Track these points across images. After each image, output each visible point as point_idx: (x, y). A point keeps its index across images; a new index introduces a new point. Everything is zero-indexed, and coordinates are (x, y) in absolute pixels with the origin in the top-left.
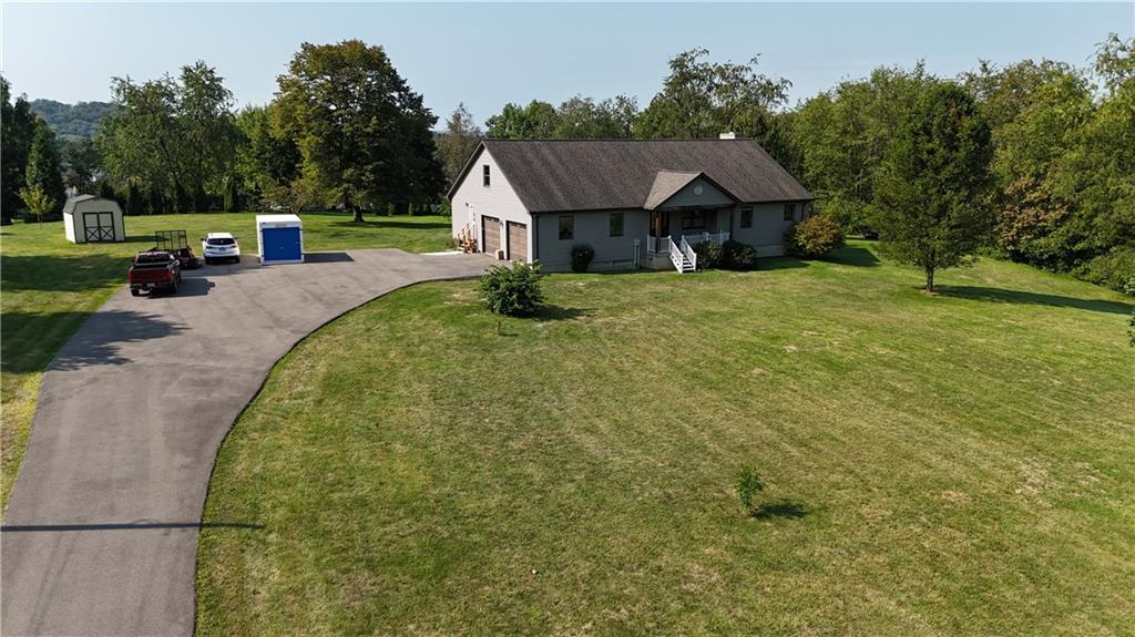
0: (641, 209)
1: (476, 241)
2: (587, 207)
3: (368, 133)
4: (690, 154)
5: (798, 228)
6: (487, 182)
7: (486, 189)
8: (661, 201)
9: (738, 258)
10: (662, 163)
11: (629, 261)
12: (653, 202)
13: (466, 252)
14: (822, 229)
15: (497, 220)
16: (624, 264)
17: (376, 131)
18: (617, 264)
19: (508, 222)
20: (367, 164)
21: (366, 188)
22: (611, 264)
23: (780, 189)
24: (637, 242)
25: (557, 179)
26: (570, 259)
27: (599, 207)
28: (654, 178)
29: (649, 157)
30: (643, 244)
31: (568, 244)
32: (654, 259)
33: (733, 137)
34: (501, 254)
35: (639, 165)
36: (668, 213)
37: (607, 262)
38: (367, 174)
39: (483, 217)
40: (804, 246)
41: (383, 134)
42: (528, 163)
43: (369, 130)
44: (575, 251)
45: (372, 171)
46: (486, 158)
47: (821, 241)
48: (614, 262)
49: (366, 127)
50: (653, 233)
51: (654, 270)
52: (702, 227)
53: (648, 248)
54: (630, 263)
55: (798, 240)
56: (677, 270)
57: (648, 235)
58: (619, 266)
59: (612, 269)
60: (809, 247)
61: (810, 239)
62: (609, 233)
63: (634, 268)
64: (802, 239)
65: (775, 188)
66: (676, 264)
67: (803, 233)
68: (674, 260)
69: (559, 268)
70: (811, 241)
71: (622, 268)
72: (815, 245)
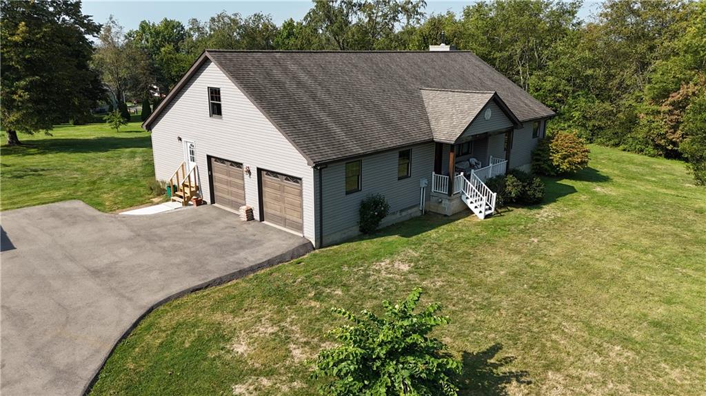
0: (431, 142)
1: (198, 188)
3: (16, 44)
5: (552, 146)
6: (216, 110)
7: (215, 120)
8: (459, 132)
11: (415, 206)
13: (186, 204)
15: (239, 165)
16: (410, 211)
17: (26, 41)
18: (404, 214)
19: (260, 171)
20: (18, 79)
21: (19, 110)
24: (424, 183)
25: (323, 106)
30: (429, 183)
31: (356, 198)
32: (445, 202)
33: (448, 50)
34: (250, 213)
35: (399, 84)
38: (20, 92)
39: (209, 158)
40: (559, 166)
41: (36, 44)
42: (278, 84)
43: (16, 38)
45: (26, 89)
46: (213, 75)
47: (577, 159)
48: (401, 211)
49: (12, 35)
51: (446, 216)
52: (467, 153)
53: (433, 190)
54: (416, 209)
55: (552, 160)
56: (474, 213)
57: (434, 173)
58: (405, 216)
59: (399, 221)
60: (565, 166)
61: (565, 158)
62: (396, 177)
63: (419, 214)
64: (556, 158)
65: (522, 104)
66: (472, 207)
67: (558, 152)
68: (468, 202)
69: (345, 233)
70: (566, 161)
71: (408, 217)
72: (570, 164)
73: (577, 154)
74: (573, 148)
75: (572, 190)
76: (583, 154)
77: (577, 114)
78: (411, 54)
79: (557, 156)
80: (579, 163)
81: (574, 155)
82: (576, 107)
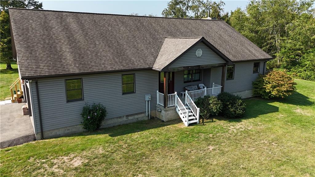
0: (150, 70)
1: (23, 93)
2: (96, 69)
4: (187, 28)
5: (266, 79)
8: (168, 63)
9: (232, 110)
10: (168, 32)
11: (141, 113)
12: (160, 64)
13: (14, 102)
14: (283, 80)
16: (136, 116)
18: (130, 118)
22: (125, 119)
23: (250, 51)
24: (148, 97)
26: (81, 120)
27: (109, 68)
28: (161, 43)
29: (158, 28)
30: (154, 99)
31: (78, 106)
32: (163, 112)
34: (26, 110)
35: (151, 34)
36: (173, 73)
37: (120, 117)
40: (270, 92)
44: (87, 111)
47: (284, 89)
48: (127, 116)
50: (161, 90)
51: (163, 121)
52: (199, 80)
53: (158, 103)
54: (143, 115)
55: (265, 88)
56: (183, 122)
57: (158, 91)
58: (132, 119)
59: (125, 123)
60: (274, 93)
61: (275, 87)
62: (121, 92)
63: (146, 119)
64: (268, 87)
65: (246, 51)
66: (181, 116)
67: (269, 83)
68: (179, 113)
69: (68, 130)
70: (275, 89)
71: (135, 121)
72: (279, 92)
73: (284, 85)
74: (281, 81)
75: (276, 109)
76: (289, 85)
77: (308, 62)
78: (174, 19)
79: (269, 86)
80: (285, 91)
81: (282, 86)
82: (308, 58)
